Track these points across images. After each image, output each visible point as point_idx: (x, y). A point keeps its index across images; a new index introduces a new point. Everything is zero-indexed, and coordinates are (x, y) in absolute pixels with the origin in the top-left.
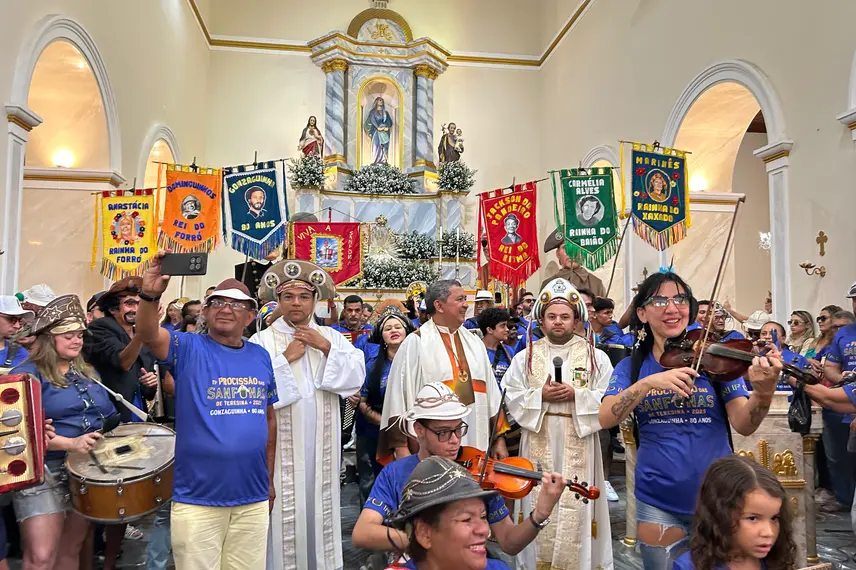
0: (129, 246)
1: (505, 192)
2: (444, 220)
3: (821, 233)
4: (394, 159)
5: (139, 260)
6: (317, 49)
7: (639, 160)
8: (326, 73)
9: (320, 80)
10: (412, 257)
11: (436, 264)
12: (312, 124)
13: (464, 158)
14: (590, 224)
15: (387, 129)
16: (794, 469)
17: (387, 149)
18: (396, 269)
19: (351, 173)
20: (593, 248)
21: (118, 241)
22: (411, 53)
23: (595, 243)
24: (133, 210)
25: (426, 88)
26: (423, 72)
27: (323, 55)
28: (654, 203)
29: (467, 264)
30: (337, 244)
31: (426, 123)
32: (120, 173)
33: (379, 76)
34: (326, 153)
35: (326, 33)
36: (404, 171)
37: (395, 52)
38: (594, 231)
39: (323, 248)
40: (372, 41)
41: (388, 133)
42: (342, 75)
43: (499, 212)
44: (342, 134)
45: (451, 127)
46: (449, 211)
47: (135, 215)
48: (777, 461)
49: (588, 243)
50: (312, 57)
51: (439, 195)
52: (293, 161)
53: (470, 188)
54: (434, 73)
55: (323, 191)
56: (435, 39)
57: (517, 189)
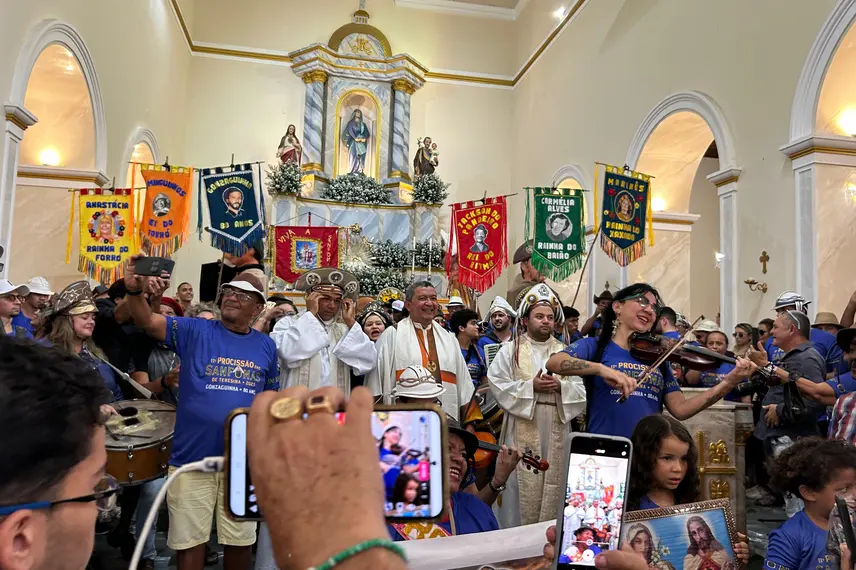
0: (109, 244)
1: (477, 204)
2: (418, 231)
3: (764, 253)
4: (371, 169)
5: (118, 258)
6: (298, 59)
7: (611, 181)
8: (306, 83)
9: (301, 90)
10: (386, 265)
11: (409, 272)
12: (291, 133)
13: (438, 172)
14: (558, 239)
15: (364, 140)
16: (727, 456)
17: (364, 159)
18: (369, 277)
19: (327, 182)
20: (559, 262)
21: (97, 239)
22: (390, 67)
23: (562, 257)
24: (112, 210)
25: (403, 102)
26: (401, 87)
27: (304, 66)
28: (621, 222)
29: (439, 274)
30: (316, 247)
31: (402, 137)
32: (104, 172)
33: (358, 88)
34: (303, 161)
35: (307, 44)
36: (380, 182)
37: (374, 66)
38: (561, 247)
39: (303, 251)
40: (352, 54)
41: (365, 144)
42: (321, 86)
43: (469, 222)
44: (320, 143)
45: (427, 141)
46: (423, 223)
47: (115, 214)
48: (712, 450)
49: (554, 257)
50: (292, 67)
51: (413, 206)
52: (271, 168)
53: (443, 201)
54: (411, 88)
55: (300, 198)
56: (412, 56)
57: (487, 202)
